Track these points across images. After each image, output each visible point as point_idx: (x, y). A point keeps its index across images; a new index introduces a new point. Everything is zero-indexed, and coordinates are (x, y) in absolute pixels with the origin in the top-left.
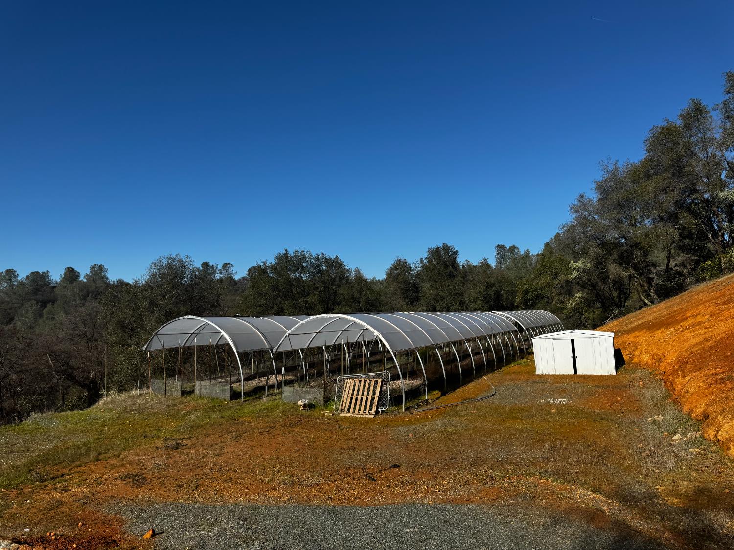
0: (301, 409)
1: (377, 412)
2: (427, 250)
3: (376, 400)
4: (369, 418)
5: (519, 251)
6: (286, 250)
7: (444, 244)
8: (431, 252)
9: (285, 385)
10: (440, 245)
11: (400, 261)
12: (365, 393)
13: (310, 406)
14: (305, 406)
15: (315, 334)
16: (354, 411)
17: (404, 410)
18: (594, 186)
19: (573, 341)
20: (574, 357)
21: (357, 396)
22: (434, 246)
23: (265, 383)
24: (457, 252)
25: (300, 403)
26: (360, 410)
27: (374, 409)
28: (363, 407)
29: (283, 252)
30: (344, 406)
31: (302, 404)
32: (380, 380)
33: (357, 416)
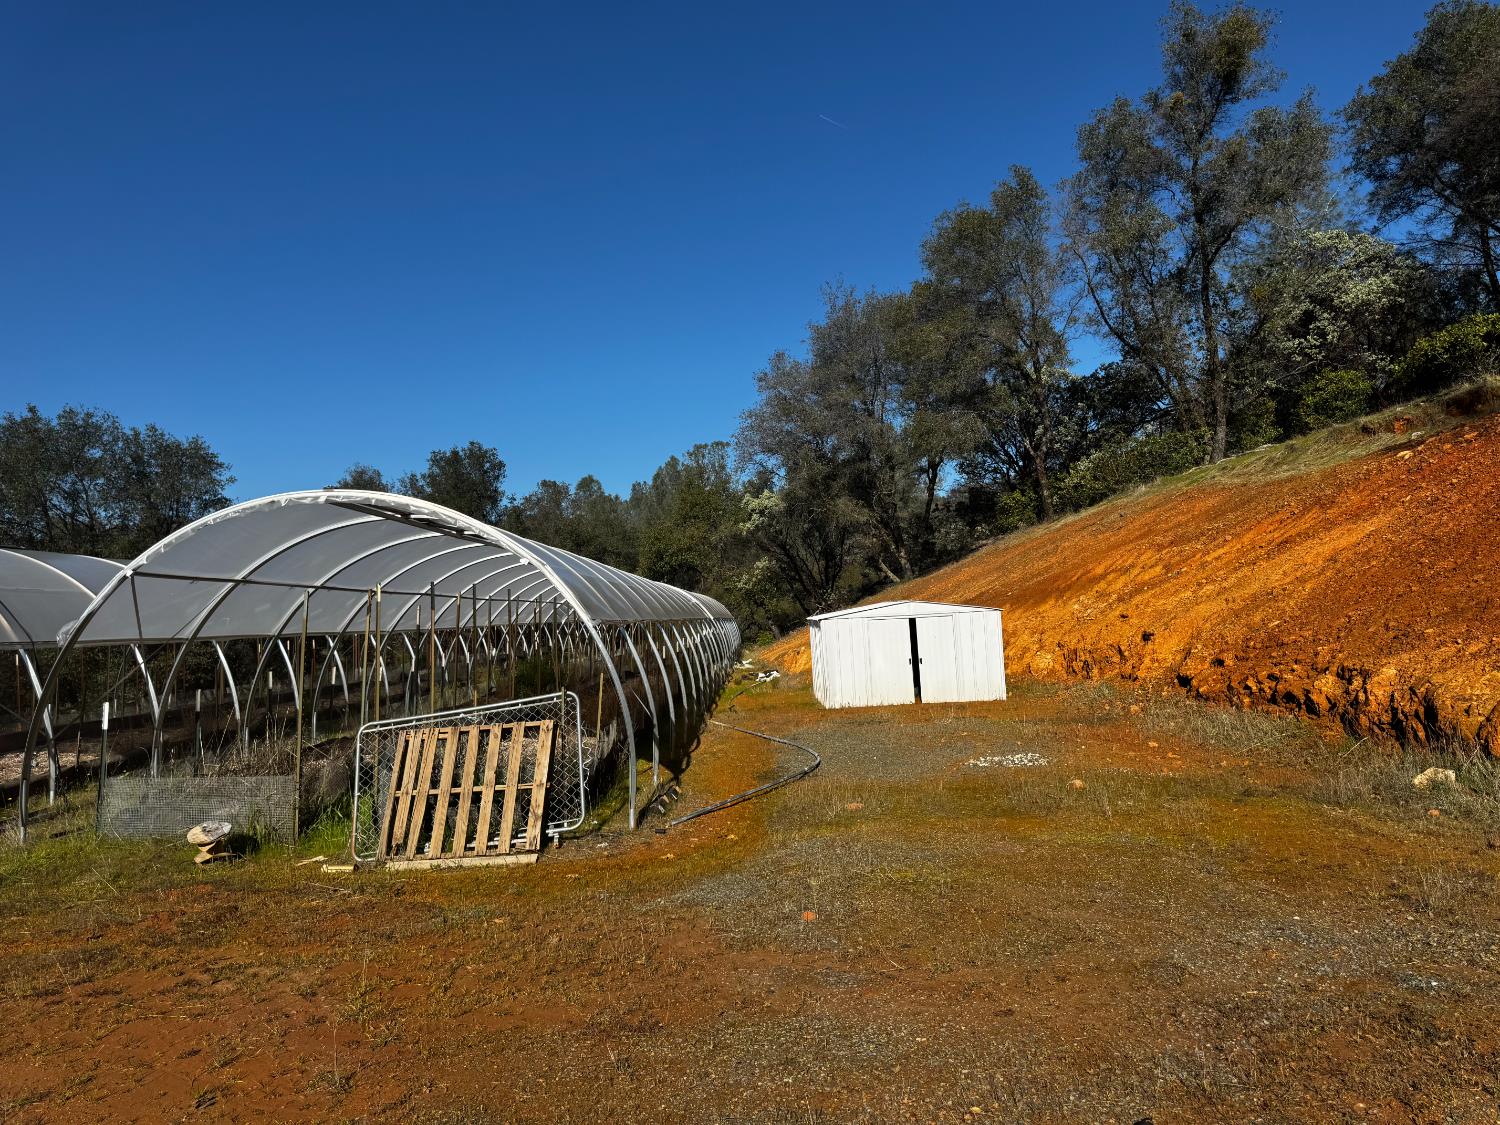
0: (198, 860)
1: (546, 840)
2: (429, 456)
3: (538, 798)
4: (518, 866)
5: (600, 488)
6: (32, 410)
7: (472, 443)
8: (437, 459)
9: (109, 775)
10: (462, 445)
11: (363, 473)
12: (489, 775)
13: (237, 845)
14: (217, 847)
15: (230, 584)
16: (446, 846)
17: (632, 823)
18: (808, 334)
19: (912, 622)
20: (915, 661)
21: (456, 790)
22: (447, 450)
23: (16, 774)
24: (501, 465)
25: (196, 835)
26: (470, 838)
27: (533, 831)
28: (483, 829)
29: (21, 413)
30: (399, 831)
31: (203, 838)
32: (550, 723)
33: (467, 862)
